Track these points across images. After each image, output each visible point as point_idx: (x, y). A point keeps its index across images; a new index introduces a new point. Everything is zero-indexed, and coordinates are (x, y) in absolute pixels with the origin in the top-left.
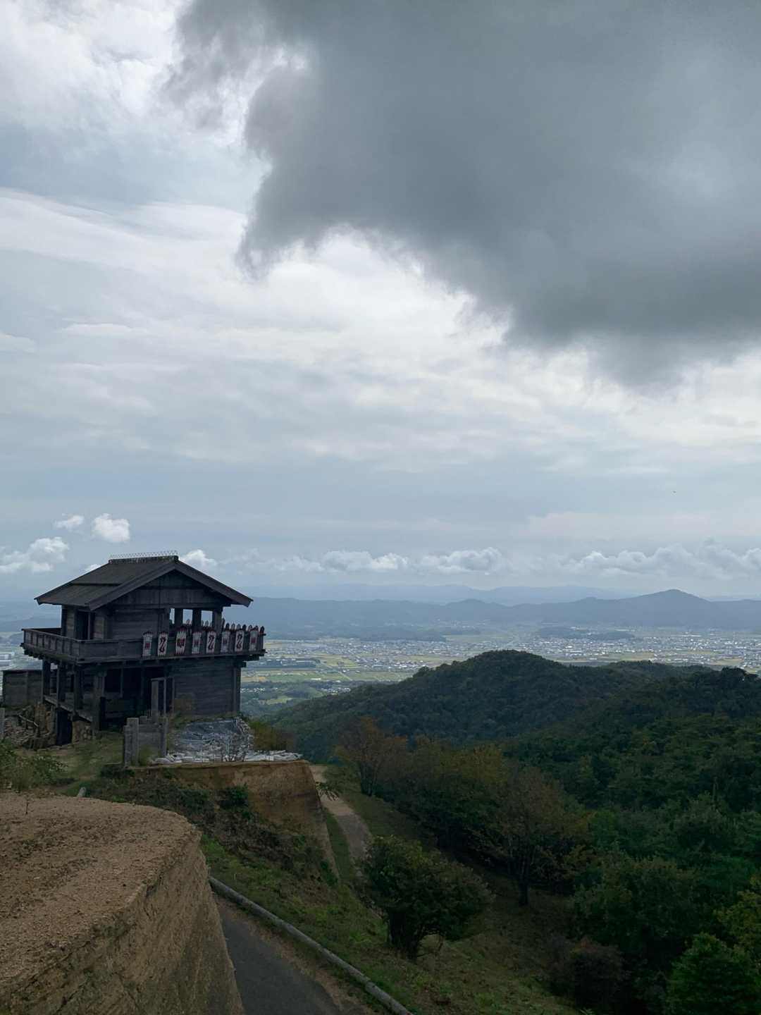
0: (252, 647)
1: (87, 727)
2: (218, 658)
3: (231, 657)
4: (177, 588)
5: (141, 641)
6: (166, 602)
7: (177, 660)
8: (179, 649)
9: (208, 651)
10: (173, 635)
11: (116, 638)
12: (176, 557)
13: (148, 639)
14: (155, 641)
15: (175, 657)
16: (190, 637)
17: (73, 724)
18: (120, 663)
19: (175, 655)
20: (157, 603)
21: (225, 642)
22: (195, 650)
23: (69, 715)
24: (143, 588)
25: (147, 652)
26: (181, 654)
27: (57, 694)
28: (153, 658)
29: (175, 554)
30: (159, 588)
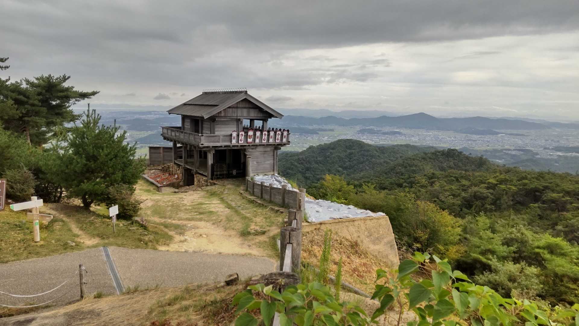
0: (284, 140)
1: (204, 178)
2: (268, 145)
3: (274, 145)
4: (245, 108)
5: (231, 135)
6: (240, 115)
7: (249, 145)
8: (250, 140)
9: (263, 141)
10: (246, 133)
11: (217, 133)
12: (246, 92)
13: (235, 134)
14: (238, 135)
15: (248, 144)
16: (255, 134)
17: (195, 176)
18: (221, 146)
19: (247, 143)
20: (236, 116)
21: (271, 137)
22: (257, 141)
23: (192, 171)
24: (229, 107)
25: (234, 142)
26: (251, 143)
27: (183, 159)
28: (237, 144)
29: (245, 90)
30: (237, 108)
